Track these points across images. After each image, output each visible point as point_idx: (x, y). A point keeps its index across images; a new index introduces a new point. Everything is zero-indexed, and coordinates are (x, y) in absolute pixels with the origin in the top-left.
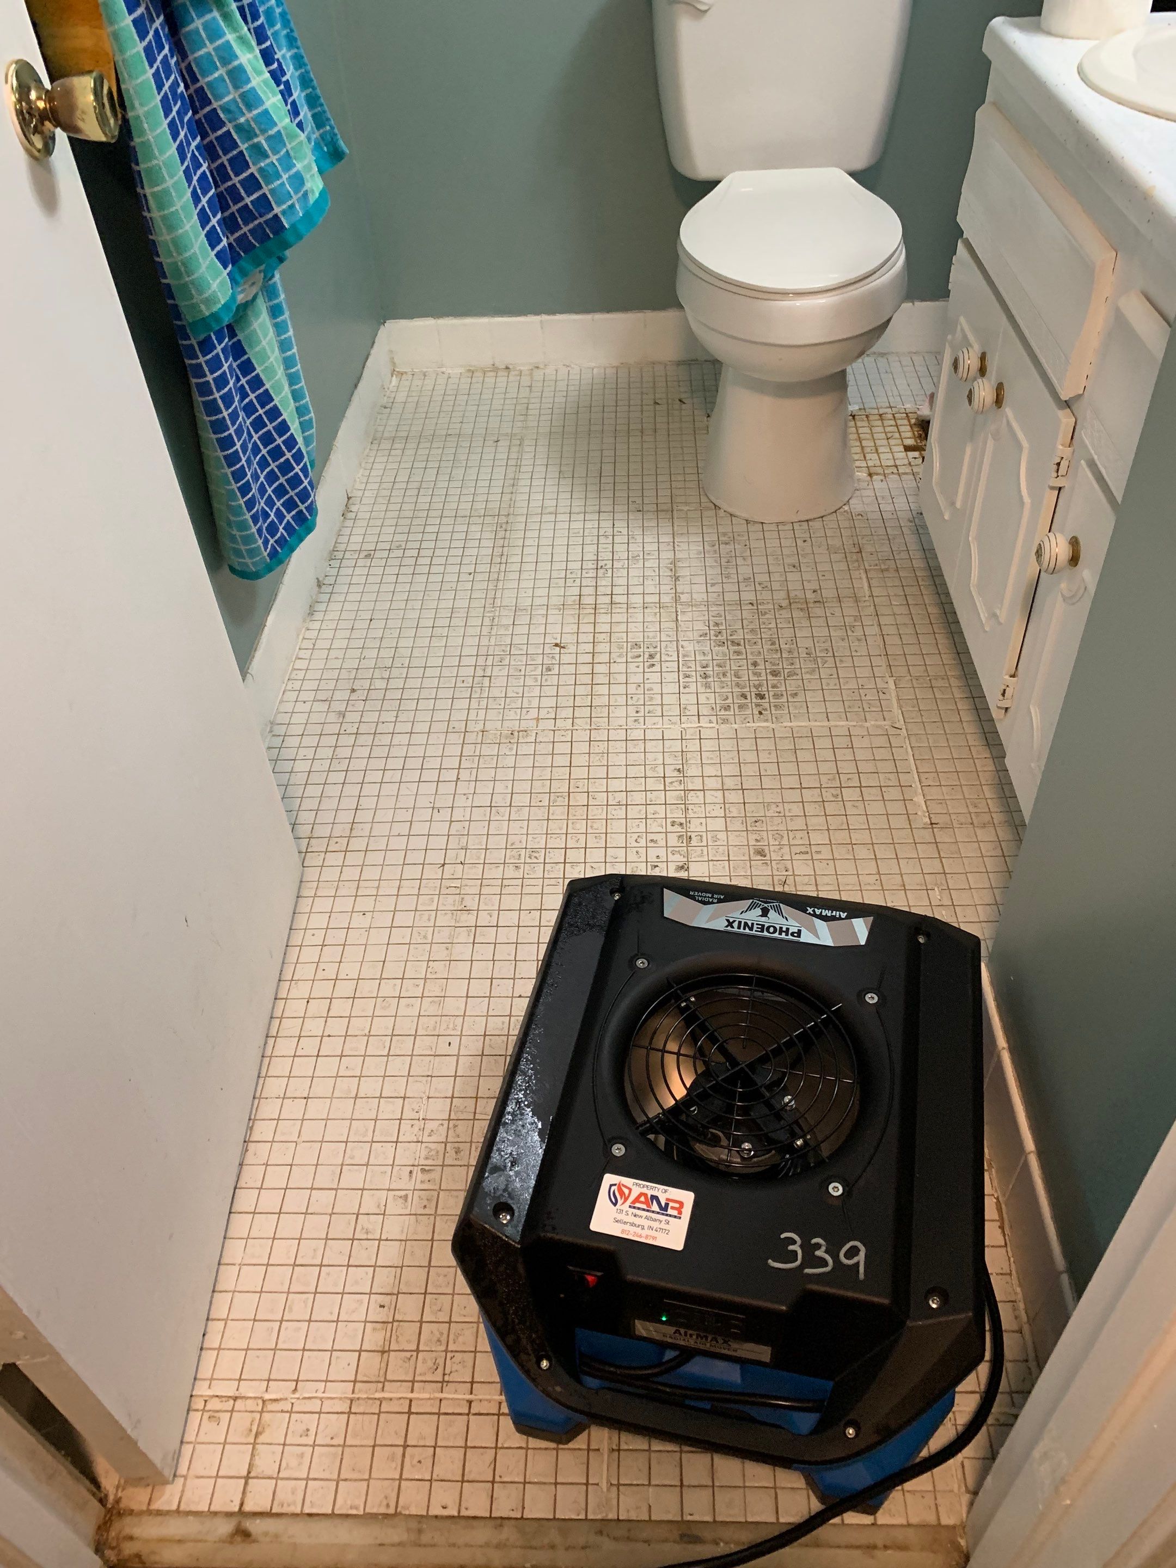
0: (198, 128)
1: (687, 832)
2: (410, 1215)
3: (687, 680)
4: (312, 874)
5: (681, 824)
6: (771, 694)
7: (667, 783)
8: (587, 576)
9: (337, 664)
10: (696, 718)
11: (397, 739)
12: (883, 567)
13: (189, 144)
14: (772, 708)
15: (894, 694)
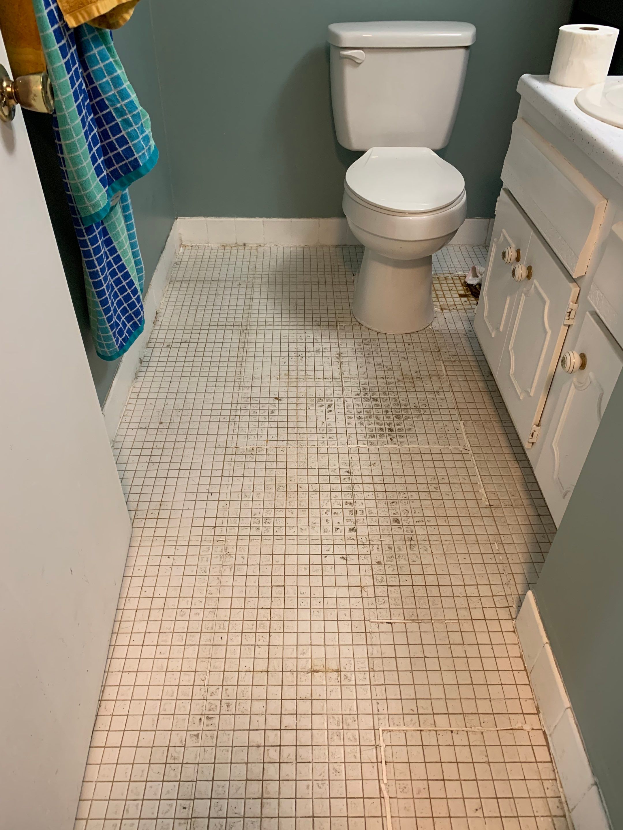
0: (92, 108)
1: (354, 508)
2: (201, 747)
3: (350, 420)
4: (138, 532)
5: (351, 504)
6: (397, 429)
7: (342, 480)
8: (291, 360)
9: (152, 407)
10: (356, 442)
11: (187, 452)
12: (452, 360)
13: (87, 118)
14: (398, 437)
15: (463, 430)
